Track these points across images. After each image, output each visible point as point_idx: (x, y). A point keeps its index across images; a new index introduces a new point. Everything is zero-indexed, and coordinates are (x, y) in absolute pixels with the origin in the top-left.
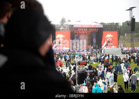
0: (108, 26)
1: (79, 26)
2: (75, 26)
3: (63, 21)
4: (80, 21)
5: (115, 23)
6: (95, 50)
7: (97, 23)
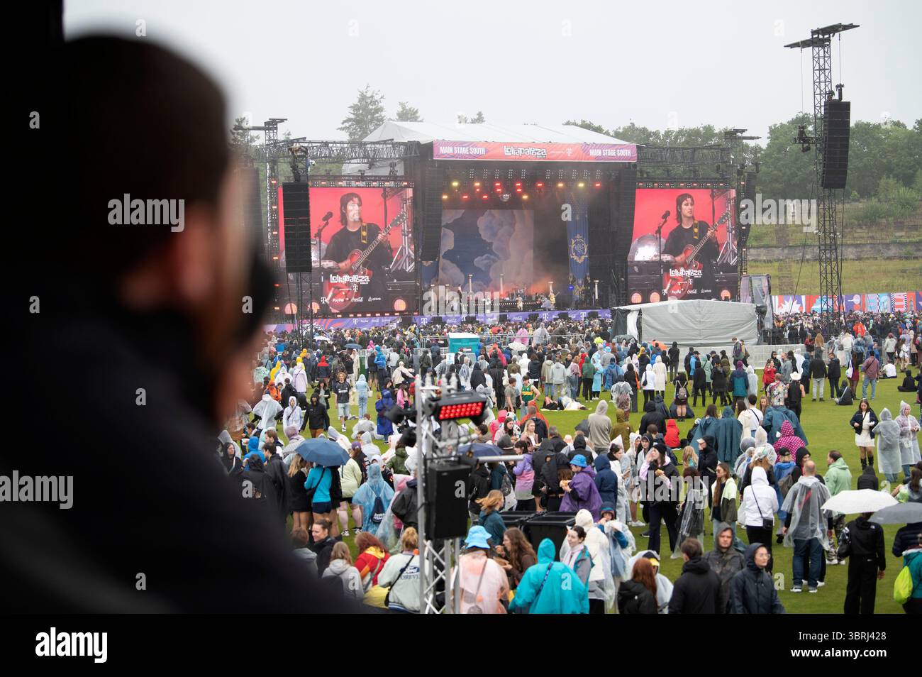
0: (673, 149)
1: (475, 151)
2: (444, 152)
3: (365, 114)
4: (480, 119)
5: (717, 131)
6: (584, 314)
7: (598, 130)
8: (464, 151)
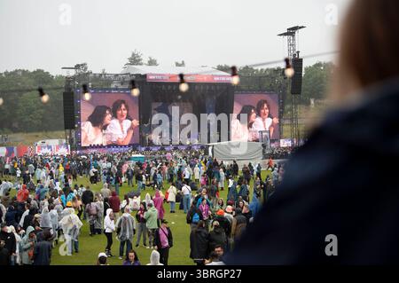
1: (165, 78)
2: (150, 77)
4: (183, 64)
8: (160, 77)
